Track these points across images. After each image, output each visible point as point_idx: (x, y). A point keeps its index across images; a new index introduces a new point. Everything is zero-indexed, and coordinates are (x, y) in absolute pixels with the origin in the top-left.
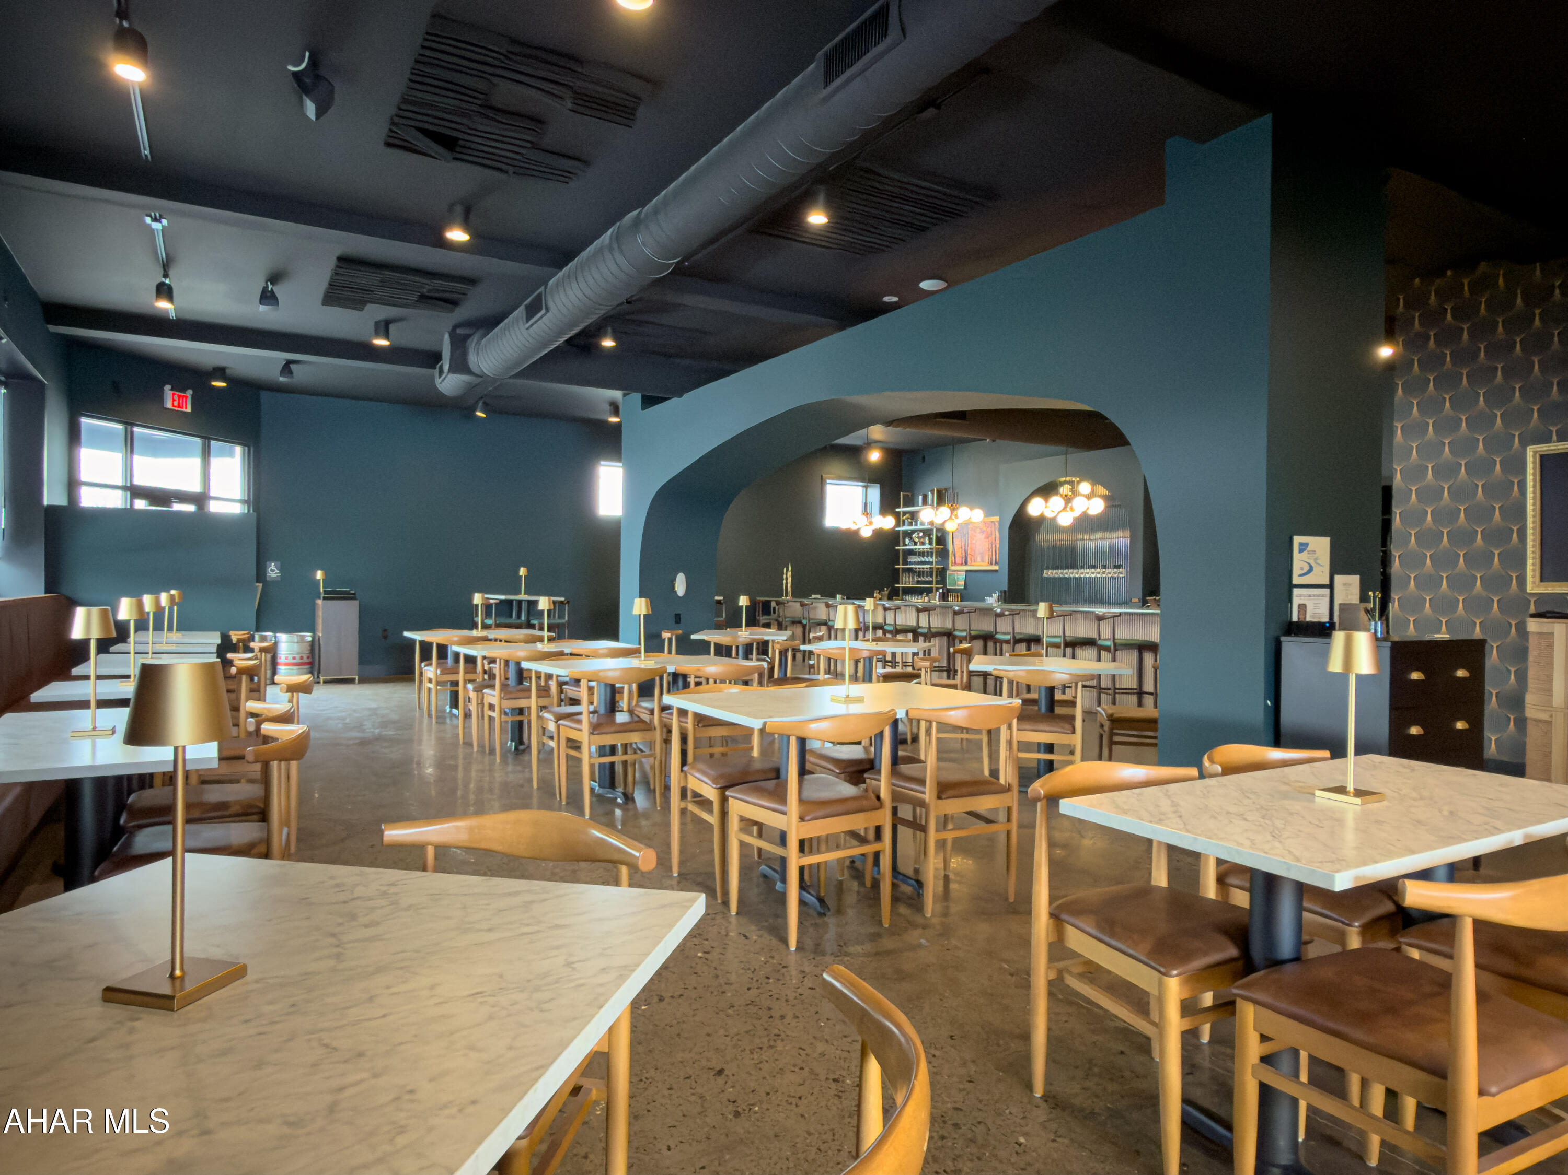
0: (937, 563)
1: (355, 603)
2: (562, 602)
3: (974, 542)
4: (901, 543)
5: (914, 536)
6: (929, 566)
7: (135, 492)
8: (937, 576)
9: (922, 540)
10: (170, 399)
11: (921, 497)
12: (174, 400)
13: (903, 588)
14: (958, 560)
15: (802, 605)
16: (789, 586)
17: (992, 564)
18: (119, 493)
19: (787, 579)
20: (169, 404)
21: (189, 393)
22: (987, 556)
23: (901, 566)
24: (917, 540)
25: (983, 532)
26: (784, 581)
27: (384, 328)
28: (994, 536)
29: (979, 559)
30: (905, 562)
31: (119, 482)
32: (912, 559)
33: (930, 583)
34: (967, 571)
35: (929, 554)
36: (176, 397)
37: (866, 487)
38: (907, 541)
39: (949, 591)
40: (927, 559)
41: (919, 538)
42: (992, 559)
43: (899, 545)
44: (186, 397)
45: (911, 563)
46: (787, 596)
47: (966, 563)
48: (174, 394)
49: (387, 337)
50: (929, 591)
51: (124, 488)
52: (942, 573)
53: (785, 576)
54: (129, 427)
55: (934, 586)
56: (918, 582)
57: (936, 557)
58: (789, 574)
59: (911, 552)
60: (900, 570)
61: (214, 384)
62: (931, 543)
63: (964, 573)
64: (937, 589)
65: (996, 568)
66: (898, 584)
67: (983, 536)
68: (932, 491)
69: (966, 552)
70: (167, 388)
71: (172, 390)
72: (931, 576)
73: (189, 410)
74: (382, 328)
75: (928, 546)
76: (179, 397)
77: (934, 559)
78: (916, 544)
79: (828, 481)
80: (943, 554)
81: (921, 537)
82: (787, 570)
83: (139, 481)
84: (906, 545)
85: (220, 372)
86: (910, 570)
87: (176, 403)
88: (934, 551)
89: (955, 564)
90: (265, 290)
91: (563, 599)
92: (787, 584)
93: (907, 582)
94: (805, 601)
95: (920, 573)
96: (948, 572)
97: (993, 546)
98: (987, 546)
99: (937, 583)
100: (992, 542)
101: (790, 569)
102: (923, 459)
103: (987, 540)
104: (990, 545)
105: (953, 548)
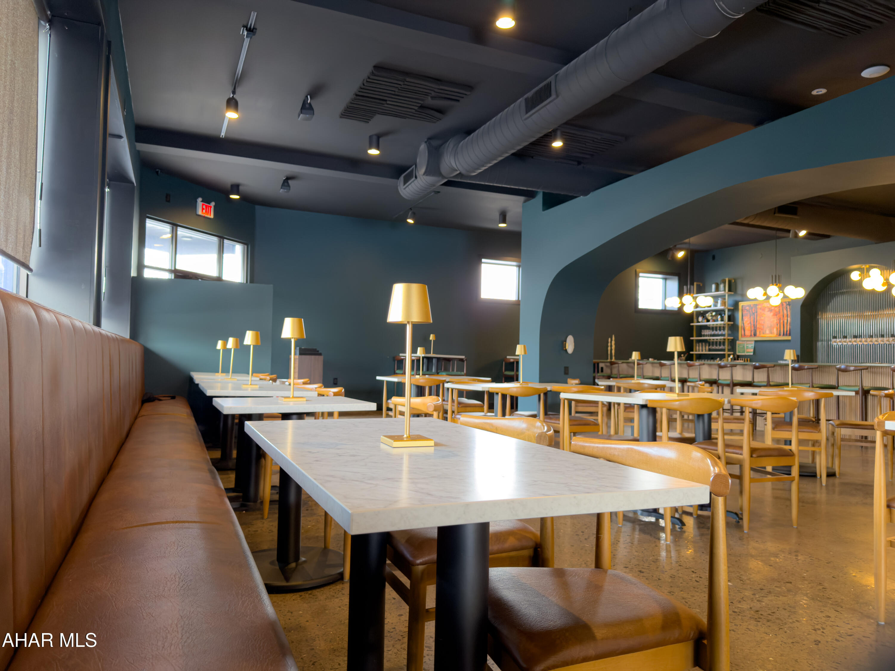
0: (729, 335)
1: (320, 359)
2: (462, 360)
3: (762, 318)
4: (695, 320)
5: (707, 315)
6: (722, 338)
7: (178, 274)
8: (728, 346)
9: (714, 318)
10: (200, 208)
12: (203, 209)
13: (696, 355)
14: (748, 333)
16: (613, 352)
17: (780, 335)
18: (168, 274)
19: (611, 346)
20: (200, 212)
21: (213, 204)
22: (775, 330)
23: (694, 338)
24: (710, 318)
25: (771, 311)
26: (609, 348)
28: (781, 314)
29: (767, 332)
30: (700, 335)
31: (168, 266)
32: (705, 332)
33: (723, 350)
34: (756, 341)
35: (720, 328)
36: (204, 207)
37: (666, 279)
38: (700, 319)
39: (739, 356)
40: (720, 333)
41: (712, 316)
42: (780, 331)
43: (693, 322)
44: (211, 207)
45: (704, 336)
46: (611, 358)
47: (755, 335)
48: (203, 205)
49: (380, 146)
50: (722, 357)
51: (171, 271)
52: (733, 344)
53: (609, 344)
54: (175, 227)
55: (726, 353)
56: (710, 350)
57: (728, 331)
58: (613, 342)
59: (706, 327)
60: (694, 342)
61: (232, 196)
62: (722, 320)
63: (753, 343)
64: (729, 355)
65: (789, 338)
66: (693, 351)
67: (772, 314)
68: (724, 281)
69: (755, 327)
70: (199, 200)
71: (202, 201)
72: (724, 345)
73: (212, 216)
74: (375, 139)
75: (719, 323)
76: (206, 206)
77: (726, 332)
78: (708, 321)
79: (641, 275)
80: (734, 328)
81: (715, 316)
82: (611, 339)
83: (180, 266)
84: (700, 322)
85: (236, 188)
86: (705, 341)
87: (204, 211)
88: (726, 326)
89: (745, 335)
90: (305, 102)
91: (463, 357)
92: (611, 350)
95: (713, 343)
96: (737, 342)
97: (782, 321)
98: (775, 321)
99: (729, 350)
100: (780, 318)
101: (613, 338)
102: (714, 257)
103: (775, 317)
104: (778, 321)
105: (743, 323)
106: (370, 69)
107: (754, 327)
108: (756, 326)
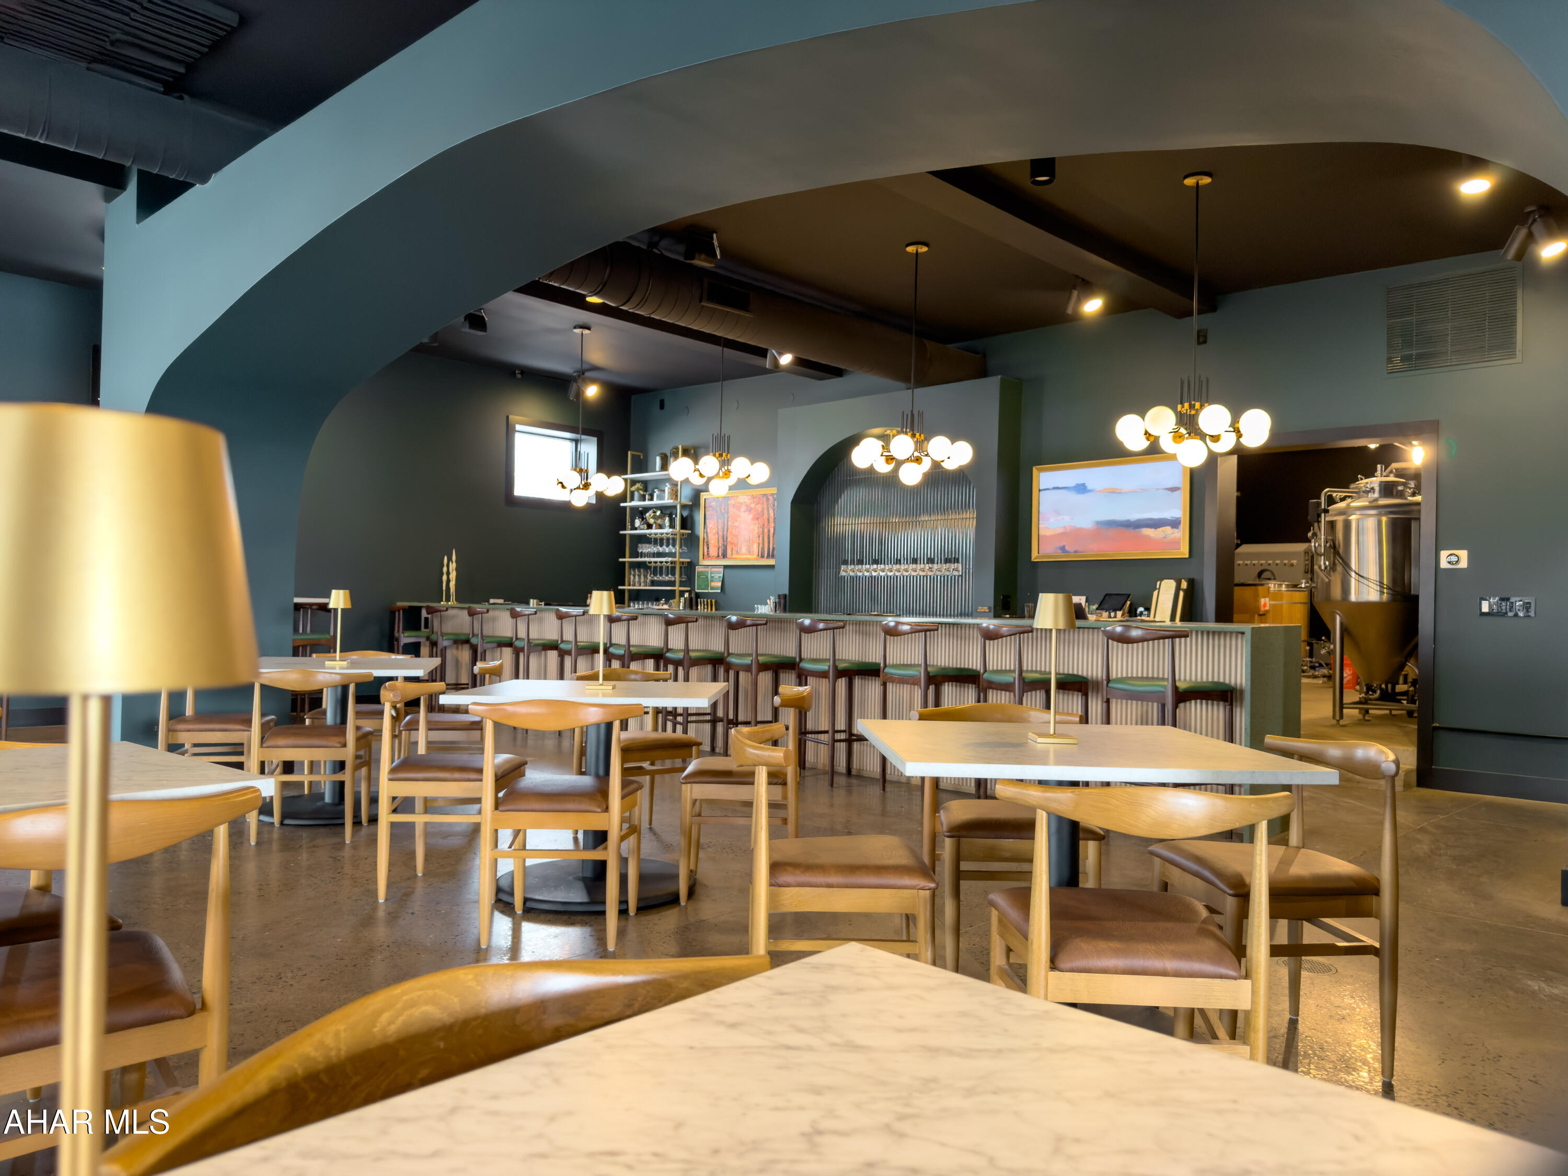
0: (681, 555)
3: (736, 524)
4: (628, 525)
5: (647, 515)
6: (670, 559)
8: (681, 575)
9: (659, 521)
11: (658, 459)
13: (630, 591)
14: (713, 551)
15: (472, 614)
16: (452, 584)
17: (762, 557)
19: (448, 573)
22: (756, 546)
23: (627, 559)
24: (652, 521)
25: (749, 510)
26: (445, 578)
28: (766, 516)
29: (744, 550)
30: (635, 554)
32: (645, 548)
33: (672, 583)
34: (725, 567)
35: (670, 541)
37: (576, 442)
38: (637, 522)
39: (698, 596)
40: (667, 550)
41: (654, 517)
42: (763, 548)
43: (625, 529)
45: (642, 555)
46: (448, 600)
47: (724, 556)
50: (669, 596)
52: (689, 569)
53: (445, 569)
55: (677, 588)
56: (653, 583)
57: (681, 547)
58: (453, 566)
59: (644, 539)
60: (627, 565)
62: (672, 526)
63: (721, 570)
64: (682, 593)
65: (771, 562)
66: (628, 583)
67: (751, 516)
68: (673, 448)
69: (725, 539)
72: (673, 574)
75: (667, 530)
77: (676, 549)
78: (650, 526)
79: (518, 427)
80: (691, 541)
81: (659, 517)
82: (450, 559)
84: (636, 529)
86: (642, 565)
88: (678, 537)
89: (708, 556)
92: (448, 581)
93: (636, 582)
94: (478, 607)
95: (657, 570)
96: (698, 569)
97: (766, 531)
98: (756, 531)
99: (682, 584)
100: (764, 525)
101: (454, 558)
102: (662, 406)
103: (756, 522)
104: (761, 530)
105: (706, 533)
107: (724, 541)
108: (727, 538)
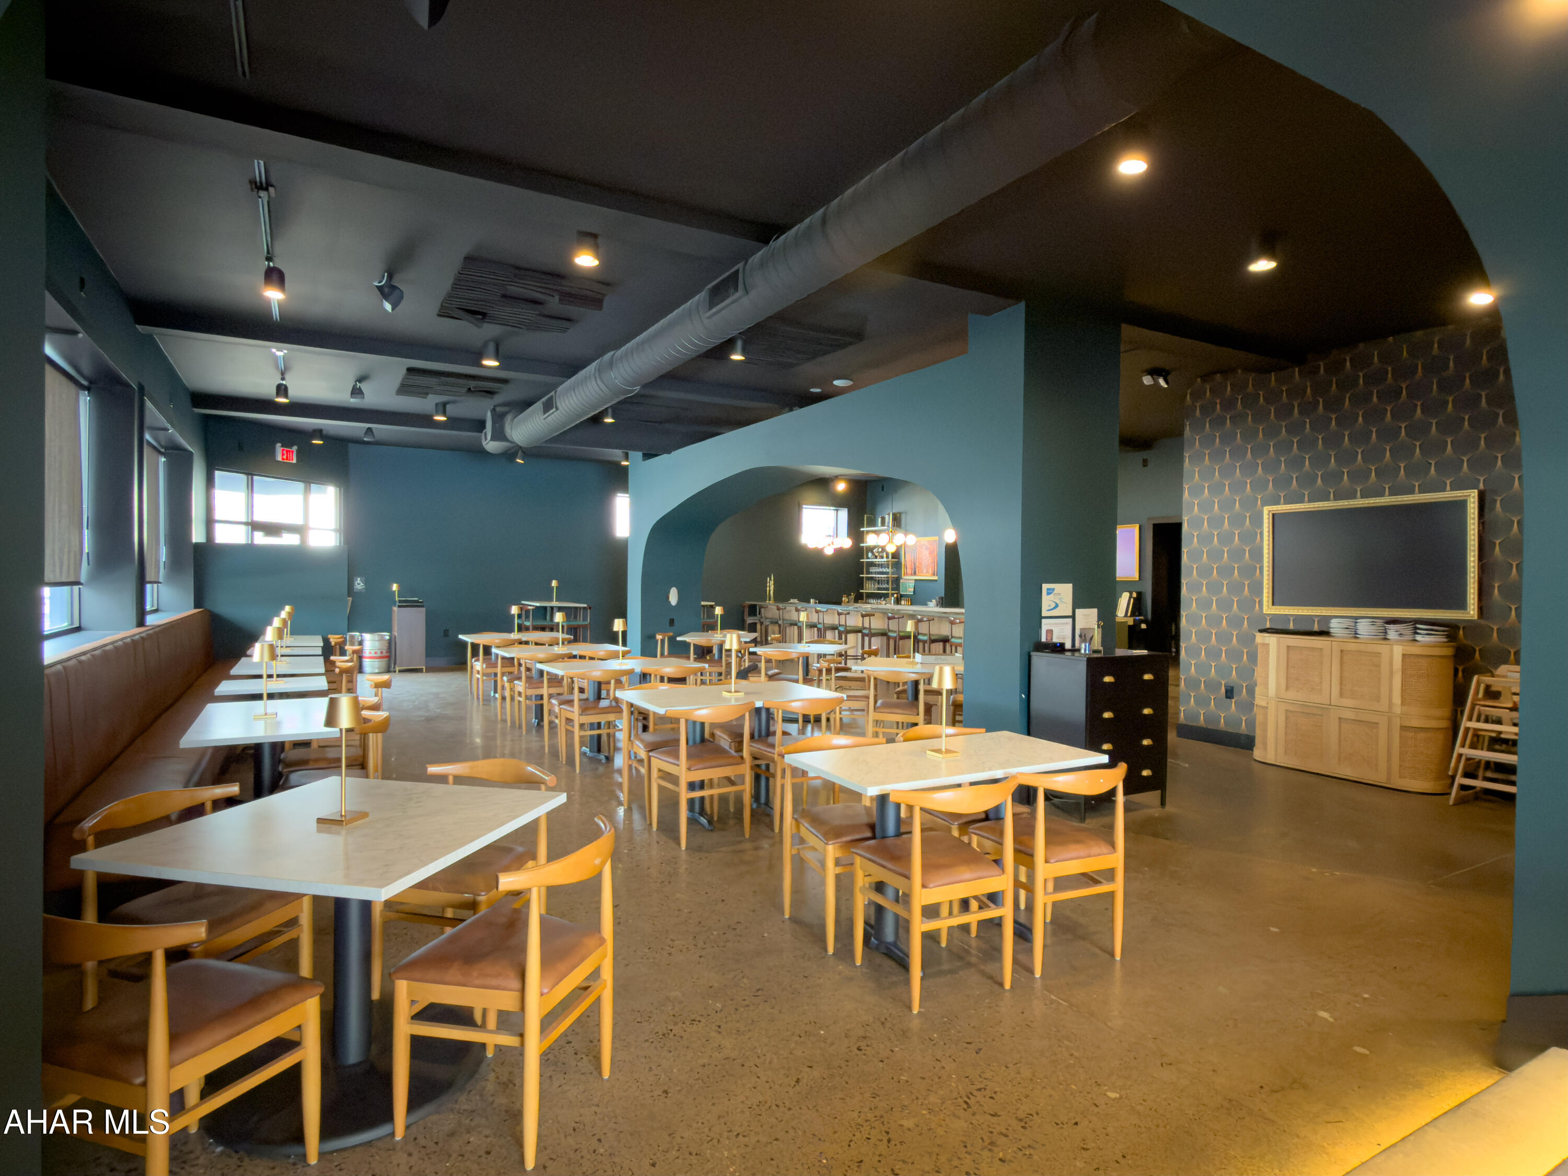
0: (893, 573)
1: (423, 609)
2: (584, 608)
4: (865, 556)
5: (874, 551)
6: (886, 576)
7: (255, 526)
8: (892, 585)
9: (881, 555)
10: (279, 453)
11: (880, 519)
12: (283, 455)
13: (866, 593)
14: (909, 571)
15: (778, 609)
16: (771, 592)
17: (933, 575)
18: (243, 528)
19: (770, 586)
20: (279, 458)
21: (295, 448)
22: (929, 569)
23: (865, 576)
24: (877, 554)
25: (928, 549)
26: (768, 588)
27: (442, 408)
28: (935, 553)
29: (925, 571)
30: (868, 573)
31: (244, 519)
32: (873, 569)
33: (887, 589)
34: (915, 580)
35: (887, 566)
36: (285, 452)
37: (837, 510)
38: (870, 555)
39: (902, 596)
40: (884, 570)
41: (878, 552)
42: (933, 571)
43: (863, 558)
44: (293, 452)
45: (872, 573)
46: (770, 600)
47: (915, 574)
48: (283, 450)
49: (444, 414)
50: (886, 596)
51: (246, 524)
52: (897, 581)
53: (769, 584)
54: (250, 477)
55: (890, 592)
56: (879, 589)
57: (892, 568)
58: (772, 582)
59: (872, 564)
60: (864, 578)
61: (314, 442)
62: (888, 557)
63: (914, 582)
64: (893, 595)
65: (935, 578)
66: (863, 589)
67: (927, 557)
68: (889, 514)
69: (915, 565)
70: (279, 445)
71: (282, 446)
72: (888, 583)
73: (294, 461)
74: (441, 408)
75: (885, 559)
76: (287, 451)
77: (889, 570)
78: (876, 557)
79: (804, 506)
80: (897, 566)
81: (880, 552)
82: (770, 579)
83: (258, 517)
84: (869, 558)
85: (319, 433)
86: (872, 578)
87: (285, 457)
88: (890, 563)
89: (906, 574)
90: (354, 387)
91: (585, 605)
92: (770, 590)
93: (869, 588)
94: (781, 606)
95: (879, 581)
96: (901, 581)
97: (935, 560)
99: (893, 589)
100: (934, 557)
101: (772, 578)
102: (883, 490)
104: (933, 560)
105: (905, 561)
106: (404, 371)
